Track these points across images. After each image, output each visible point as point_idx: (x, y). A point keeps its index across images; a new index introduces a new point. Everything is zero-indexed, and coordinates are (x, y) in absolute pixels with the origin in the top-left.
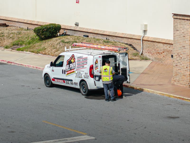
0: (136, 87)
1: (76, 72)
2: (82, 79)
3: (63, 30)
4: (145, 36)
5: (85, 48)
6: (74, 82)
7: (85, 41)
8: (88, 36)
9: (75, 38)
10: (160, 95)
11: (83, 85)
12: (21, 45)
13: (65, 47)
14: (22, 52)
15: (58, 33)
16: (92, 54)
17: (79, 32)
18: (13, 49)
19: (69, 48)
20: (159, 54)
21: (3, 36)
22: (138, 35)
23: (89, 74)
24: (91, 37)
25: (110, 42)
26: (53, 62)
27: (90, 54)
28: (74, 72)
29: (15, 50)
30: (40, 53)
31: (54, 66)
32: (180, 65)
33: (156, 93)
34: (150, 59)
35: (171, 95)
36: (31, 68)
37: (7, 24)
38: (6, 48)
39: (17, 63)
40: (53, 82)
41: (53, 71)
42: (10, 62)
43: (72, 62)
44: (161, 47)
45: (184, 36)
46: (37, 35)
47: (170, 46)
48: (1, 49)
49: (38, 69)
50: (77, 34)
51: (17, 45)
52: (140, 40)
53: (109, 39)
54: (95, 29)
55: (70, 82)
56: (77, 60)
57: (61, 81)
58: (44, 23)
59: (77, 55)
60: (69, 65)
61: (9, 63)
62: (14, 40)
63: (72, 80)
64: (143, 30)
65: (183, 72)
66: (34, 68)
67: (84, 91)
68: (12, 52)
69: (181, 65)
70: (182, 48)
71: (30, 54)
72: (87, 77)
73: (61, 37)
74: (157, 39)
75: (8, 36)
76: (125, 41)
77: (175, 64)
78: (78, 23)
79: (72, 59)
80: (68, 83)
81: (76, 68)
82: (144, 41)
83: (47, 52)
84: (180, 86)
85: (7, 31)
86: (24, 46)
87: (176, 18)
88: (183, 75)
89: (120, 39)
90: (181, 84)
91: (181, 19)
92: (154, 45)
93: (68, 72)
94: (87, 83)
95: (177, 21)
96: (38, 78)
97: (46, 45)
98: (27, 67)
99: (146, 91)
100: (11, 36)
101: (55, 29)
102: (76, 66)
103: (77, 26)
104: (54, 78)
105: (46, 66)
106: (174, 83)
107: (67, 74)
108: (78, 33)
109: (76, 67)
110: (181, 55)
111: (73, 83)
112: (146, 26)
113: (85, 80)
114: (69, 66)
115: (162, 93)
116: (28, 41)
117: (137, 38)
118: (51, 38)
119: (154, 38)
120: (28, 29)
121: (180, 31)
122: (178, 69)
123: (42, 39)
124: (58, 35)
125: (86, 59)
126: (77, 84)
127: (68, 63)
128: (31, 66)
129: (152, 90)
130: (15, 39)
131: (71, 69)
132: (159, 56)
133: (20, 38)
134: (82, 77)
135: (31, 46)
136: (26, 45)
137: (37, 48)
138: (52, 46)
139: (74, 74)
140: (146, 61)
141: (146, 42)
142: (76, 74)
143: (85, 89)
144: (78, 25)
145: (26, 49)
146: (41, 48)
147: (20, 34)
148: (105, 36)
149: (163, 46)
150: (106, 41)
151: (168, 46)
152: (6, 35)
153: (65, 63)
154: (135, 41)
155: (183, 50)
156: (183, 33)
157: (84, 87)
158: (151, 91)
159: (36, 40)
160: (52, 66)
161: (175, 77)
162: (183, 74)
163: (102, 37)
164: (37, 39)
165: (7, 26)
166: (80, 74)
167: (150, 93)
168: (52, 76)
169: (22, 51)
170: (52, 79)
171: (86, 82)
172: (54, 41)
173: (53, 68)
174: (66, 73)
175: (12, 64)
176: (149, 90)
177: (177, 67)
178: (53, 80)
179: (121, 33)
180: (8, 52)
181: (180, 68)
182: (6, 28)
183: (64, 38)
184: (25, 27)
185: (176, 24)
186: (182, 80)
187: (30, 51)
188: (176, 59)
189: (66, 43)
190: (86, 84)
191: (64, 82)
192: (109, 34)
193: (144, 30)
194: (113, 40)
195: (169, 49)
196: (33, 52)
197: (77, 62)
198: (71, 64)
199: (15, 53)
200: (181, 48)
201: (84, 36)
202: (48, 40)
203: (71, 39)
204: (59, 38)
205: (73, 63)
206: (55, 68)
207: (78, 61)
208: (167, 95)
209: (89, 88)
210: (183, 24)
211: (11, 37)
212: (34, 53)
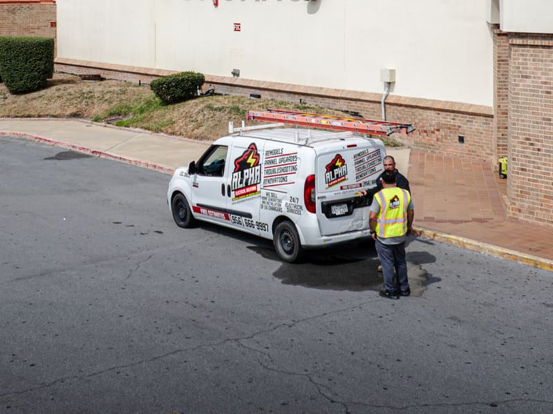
0: (420, 229)
1: (264, 193)
2: (279, 214)
3: (209, 85)
4: (391, 94)
5: (282, 124)
6: (255, 219)
7: (255, 106)
8: (259, 97)
9: (234, 100)
10: (502, 258)
11: (282, 233)
12: (125, 115)
13: (230, 123)
14: (127, 128)
15: (198, 91)
16: (309, 142)
17: (241, 88)
18: (109, 123)
19: (241, 126)
20: (425, 134)
21: (92, 97)
22: (372, 93)
23: (302, 202)
24: (266, 97)
25: (308, 108)
26: (196, 163)
27: (303, 143)
28: (255, 191)
29: (113, 125)
30: (162, 131)
31: (197, 174)
32: (534, 167)
33: (489, 251)
34: (402, 145)
35: (543, 260)
36: (142, 166)
37: (102, 76)
38: (96, 120)
39: (112, 154)
40: (197, 216)
41: (195, 185)
42: (99, 153)
43: (250, 164)
44: (432, 120)
45: (548, 93)
46: (158, 95)
47: (455, 116)
48: (86, 122)
49: (156, 169)
50: (237, 93)
51: (117, 114)
52: (380, 103)
53: (306, 101)
54: (274, 80)
55: (244, 218)
56: (264, 160)
57: (217, 214)
58: (170, 71)
59: (263, 146)
60: (240, 172)
61: (94, 155)
62: (112, 105)
63: (249, 216)
64: (385, 82)
65: (546, 187)
66: (149, 168)
67: (288, 249)
68: (106, 128)
69: (539, 168)
70: (541, 123)
71: (142, 134)
72: (298, 211)
73: (205, 98)
74: (421, 100)
75: (101, 97)
76: (343, 105)
77: (517, 164)
78: (239, 71)
79: (249, 155)
80: (239, 223)
81: (262, 181)
82: (387, 106)
83: (177, 129)
84: (539, 226)
85: (100, 89)
86: (131, 117)
87: (521, 43)
88: (545, 196)
89: (331, 100)
90: (540, 220)
91: (537, 46)
92: (413, 114)
93: (238, 193)
94: (296, 225)
95: (523, 51)
96: (157, 196)
97: (175, 115)
98: (133, 163)
99: (454, 242)
100: (107, 97)
101: (193, 83)
102: (263, 175)
103: (236, 77)
104: (198, 205)
105: (177, 172)
106: (515, 217)
107: (236, 197)
108: (238, 91)
109: (263, 179)
110: (538, 141)
111: (255, 223)
112: (392, 72)
113: (291, 218)
114: (242, 176)
115: (510, 253)
116: (139, 107)
117: (372, 99)
118: (185, 101)
119: (412, 99)
120: (140, 84)
121: (534, 77)
122: (529, 180)
123: (166, 103)
124: (199, 94)
125: (293, 157)
126: (266, 227)
127: (238, 166)
128: (144, 161)
129: (475, 243)
130: (114, 103)
131: (246, 183)
132: (427, 138)
133: (123, 102)
134: (280, 210)
135: (144, 118)
136: (134, 114)
137: (157, 120)
138: (188, 116)
139: (255, 198)
140: (397, 149)
141: (393, 107)
142: (262, 200)
143: (289, 242)
144: (238, 75)
145: (134, 122)
146: (165, 120)
147: (124, 93)
148: (297, 96)
149: (437, 117)
150: (300, 105)
151: (450, 115)
152: (96, 95)
153: (230, 166)
154: (367, 106)
155: (544, 128)
156: (545, 83)
157: (287, 238)
158: (470, 244)
159: (155, 105)
160: (193, 173)
161: (518, 200)
162: (546, 192)
163: (289, 98)
164: (156, 102)
165: (103, 79)
166: (274, 200)
167: (468, 250)
168: (193, 200)
169: (125, 126)
170: (193, 207)
171: (294, 224)
172: (192, 107)
173: (195, 178)
174: (233, 193)
175: (102, 156)
176: (465, 241)
177: (524, 174)
178: (197, 209)
179: (333, 88)
180: (99, 128)
181: (533, 176)
182: (98, 83)
183: (211, 101)
184: (135, 80)
185: (520, 61)
186: (541, 209)
187: (142, 128)
188: (523, 152)
189: (216, 109)
190: (292, 228)
191: (227, 218)
192: (305, 92)
193: (389, 81)
194: (315, 103)
195: (452, 122)
196: (148, 129)
197: (266, 166)
198: (246, 169)
199: (112, 130)
200: (537, 123)
201: (251, 95)
202: (180, 104)
203: (226, 102)
204: (201, 99)
205: (253, 168)
206: (201, 179)
207: (267, 163)
208: (527, 259)
209: (303, 242)
210: (546, 61)
211: (106, 100)
212: (150, 132)
